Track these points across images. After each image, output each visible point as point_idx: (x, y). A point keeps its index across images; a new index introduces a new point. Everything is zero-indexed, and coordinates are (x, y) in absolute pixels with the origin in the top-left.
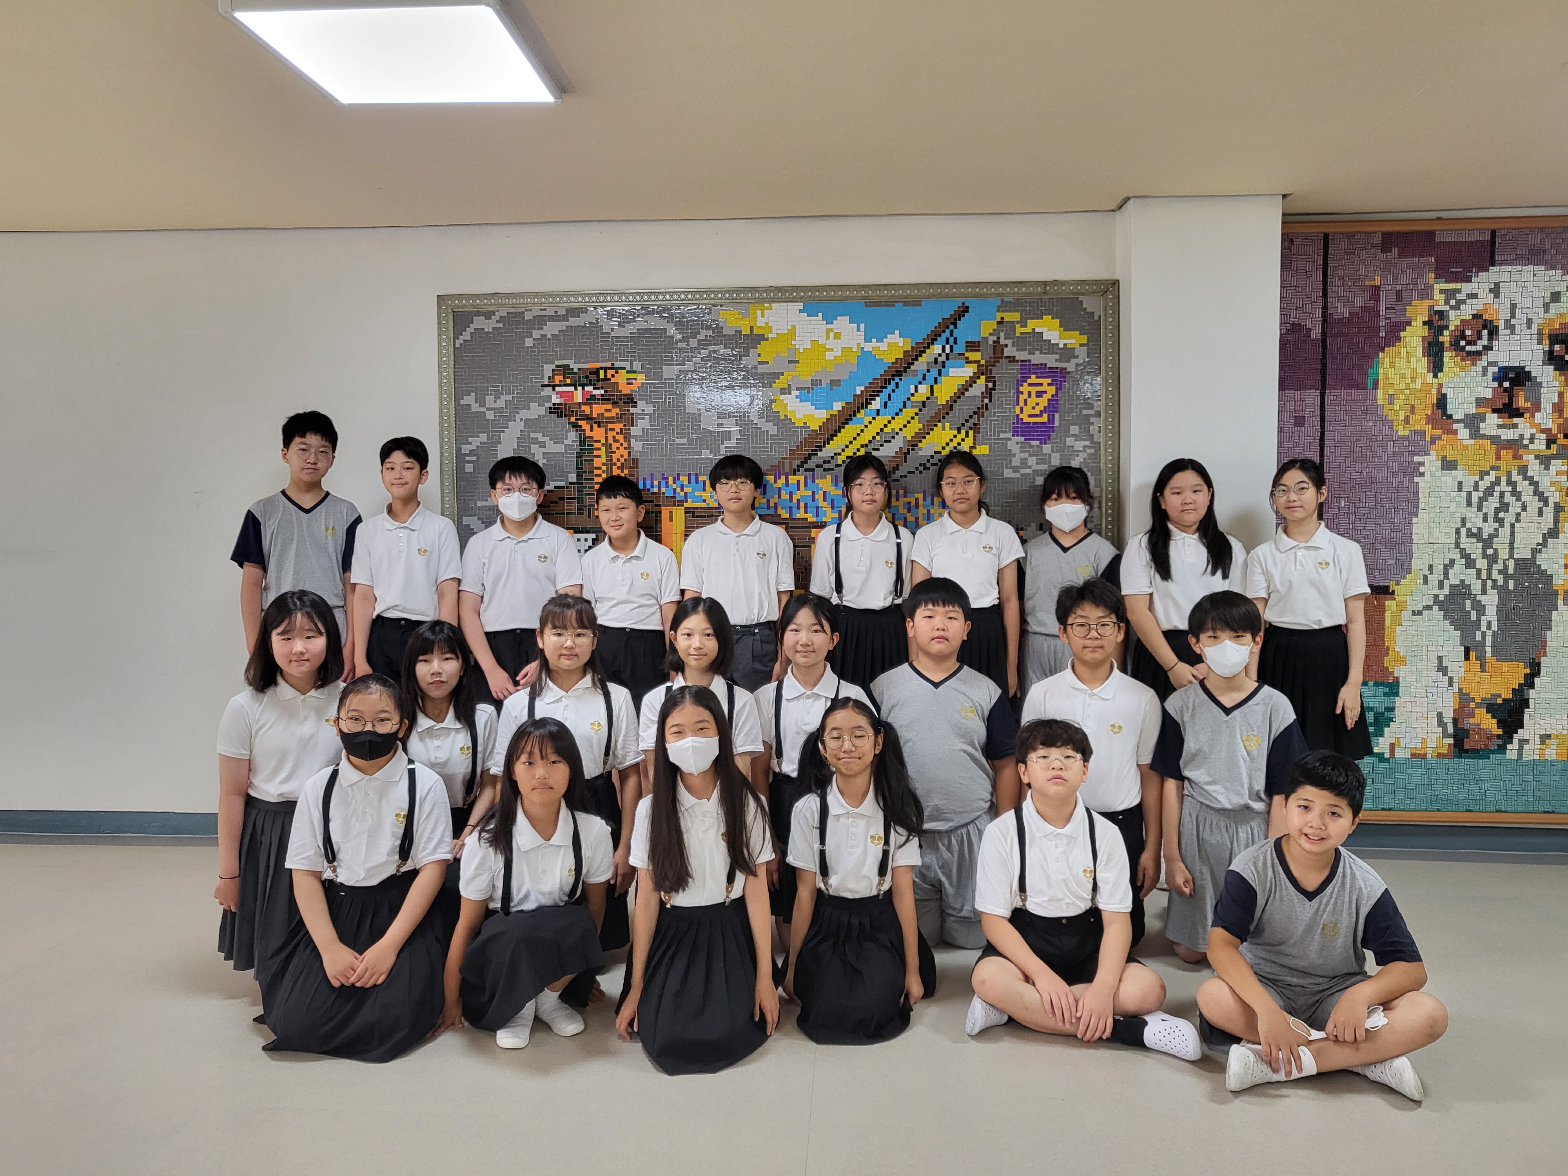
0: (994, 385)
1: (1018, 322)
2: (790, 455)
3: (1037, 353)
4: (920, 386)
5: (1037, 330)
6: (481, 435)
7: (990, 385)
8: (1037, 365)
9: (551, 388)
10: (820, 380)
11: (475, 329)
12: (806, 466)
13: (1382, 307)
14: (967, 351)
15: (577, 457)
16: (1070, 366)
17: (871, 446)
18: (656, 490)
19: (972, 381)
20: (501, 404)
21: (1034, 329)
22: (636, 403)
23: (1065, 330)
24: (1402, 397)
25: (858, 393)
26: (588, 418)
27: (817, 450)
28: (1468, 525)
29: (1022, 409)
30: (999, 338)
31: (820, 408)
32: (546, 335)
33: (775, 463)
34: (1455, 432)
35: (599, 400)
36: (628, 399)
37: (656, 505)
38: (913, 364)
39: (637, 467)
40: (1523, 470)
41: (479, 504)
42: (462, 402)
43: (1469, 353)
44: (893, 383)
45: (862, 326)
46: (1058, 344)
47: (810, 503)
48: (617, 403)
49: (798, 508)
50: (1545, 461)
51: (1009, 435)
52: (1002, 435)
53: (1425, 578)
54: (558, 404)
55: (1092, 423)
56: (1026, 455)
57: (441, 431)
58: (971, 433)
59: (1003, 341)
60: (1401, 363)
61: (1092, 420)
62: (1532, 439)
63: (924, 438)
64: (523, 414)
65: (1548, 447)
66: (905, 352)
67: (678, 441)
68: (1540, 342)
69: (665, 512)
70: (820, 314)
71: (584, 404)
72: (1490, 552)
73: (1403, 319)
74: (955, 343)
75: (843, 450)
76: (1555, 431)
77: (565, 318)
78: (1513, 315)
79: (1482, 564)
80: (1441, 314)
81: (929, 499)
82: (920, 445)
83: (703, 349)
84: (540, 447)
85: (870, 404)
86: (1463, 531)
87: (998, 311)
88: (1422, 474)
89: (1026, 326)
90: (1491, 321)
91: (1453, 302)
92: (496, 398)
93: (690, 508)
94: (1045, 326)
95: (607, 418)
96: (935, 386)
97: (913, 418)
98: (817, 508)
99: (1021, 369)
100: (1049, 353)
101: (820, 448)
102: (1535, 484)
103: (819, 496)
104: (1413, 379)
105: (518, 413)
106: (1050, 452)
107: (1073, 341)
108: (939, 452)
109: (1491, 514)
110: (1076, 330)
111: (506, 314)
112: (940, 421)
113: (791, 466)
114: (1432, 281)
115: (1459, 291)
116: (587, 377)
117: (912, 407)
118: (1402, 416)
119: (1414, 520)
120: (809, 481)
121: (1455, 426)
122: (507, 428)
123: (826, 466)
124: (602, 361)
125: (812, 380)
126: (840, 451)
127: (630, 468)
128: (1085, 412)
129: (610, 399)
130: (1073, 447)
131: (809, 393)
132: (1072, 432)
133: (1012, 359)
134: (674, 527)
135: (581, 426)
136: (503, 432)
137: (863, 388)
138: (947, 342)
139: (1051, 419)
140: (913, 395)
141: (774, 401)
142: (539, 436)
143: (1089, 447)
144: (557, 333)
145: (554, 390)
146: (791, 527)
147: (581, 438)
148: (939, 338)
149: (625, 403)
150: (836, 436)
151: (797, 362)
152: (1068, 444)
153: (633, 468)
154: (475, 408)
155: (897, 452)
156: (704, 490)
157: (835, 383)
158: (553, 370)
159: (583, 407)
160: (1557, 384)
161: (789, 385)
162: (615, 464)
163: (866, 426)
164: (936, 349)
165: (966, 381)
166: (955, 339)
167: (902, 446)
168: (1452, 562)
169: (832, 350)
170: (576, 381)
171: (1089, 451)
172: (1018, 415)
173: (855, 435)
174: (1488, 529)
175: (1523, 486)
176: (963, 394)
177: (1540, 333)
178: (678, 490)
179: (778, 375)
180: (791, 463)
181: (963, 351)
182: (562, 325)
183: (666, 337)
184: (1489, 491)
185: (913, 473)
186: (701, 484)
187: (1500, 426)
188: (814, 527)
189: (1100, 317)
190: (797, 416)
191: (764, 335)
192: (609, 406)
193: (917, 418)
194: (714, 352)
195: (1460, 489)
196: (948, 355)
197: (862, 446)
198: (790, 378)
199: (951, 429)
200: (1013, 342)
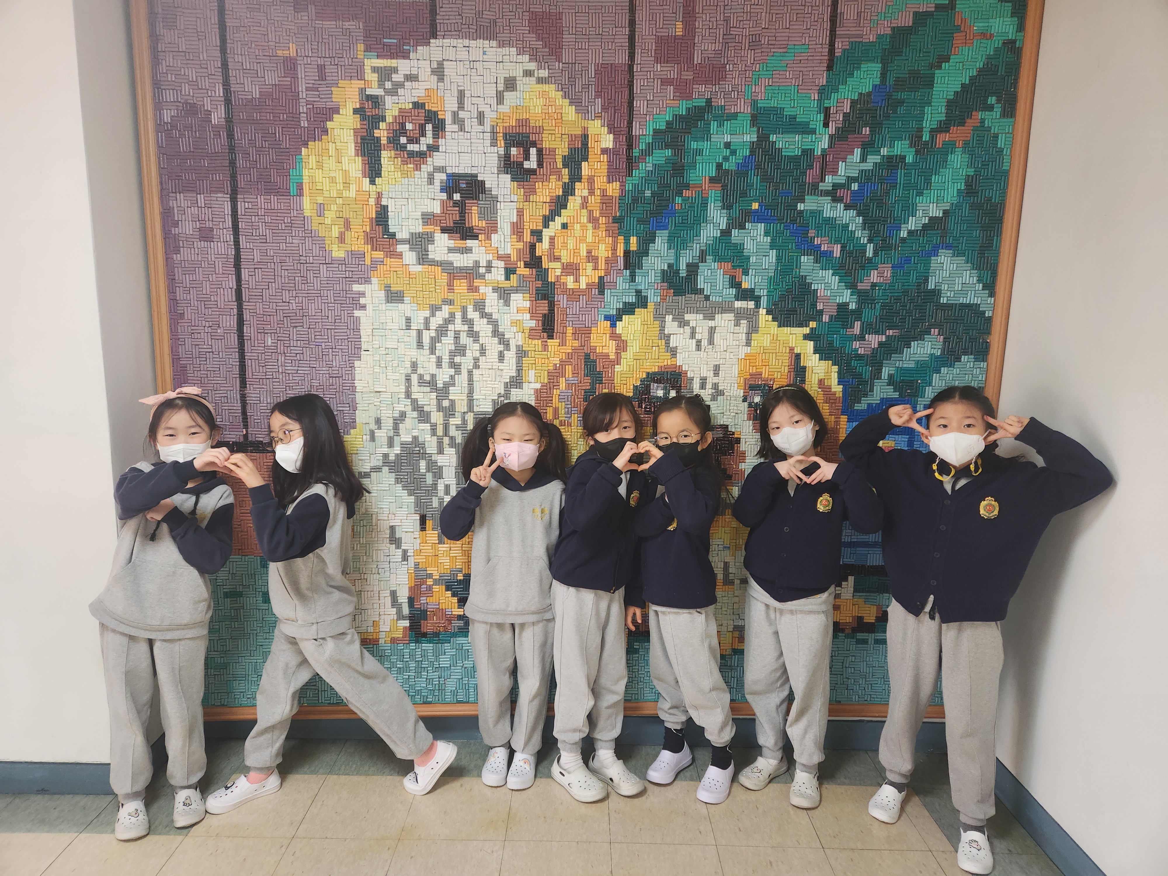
13: (302, 87)
24: (334, 208)
28: (420, 371)
34: (400, 255)
40: (480, 306)
43: (412, 154)
50: (504, 294)
53: (372, 433)
60: (330, 164)
62: (489, 267)
65: (507, 278)
68: (494, 144)
72: (446, 403)
73: (329, 105)
76: (514, 258)
78: (461, 105)
79: (437, 417)
80: (375, 101)
86: (414, 378)
88: (363, 307)
90: (436, 113)
91: (388, 85)
102: (495, 324)
104: (347, 184)
109: (446, 359)
114: (360, 55)
115: (395, 70)
118: (335, 232)
119: (357, 363)
121: (400, 248)
160: (515, 198)
168: (403, 415)
174: (444, 375)
175: (482, 326)
177: (493, 132)
184: (442, 331)
187: (451, 250)
195: (408, 327)
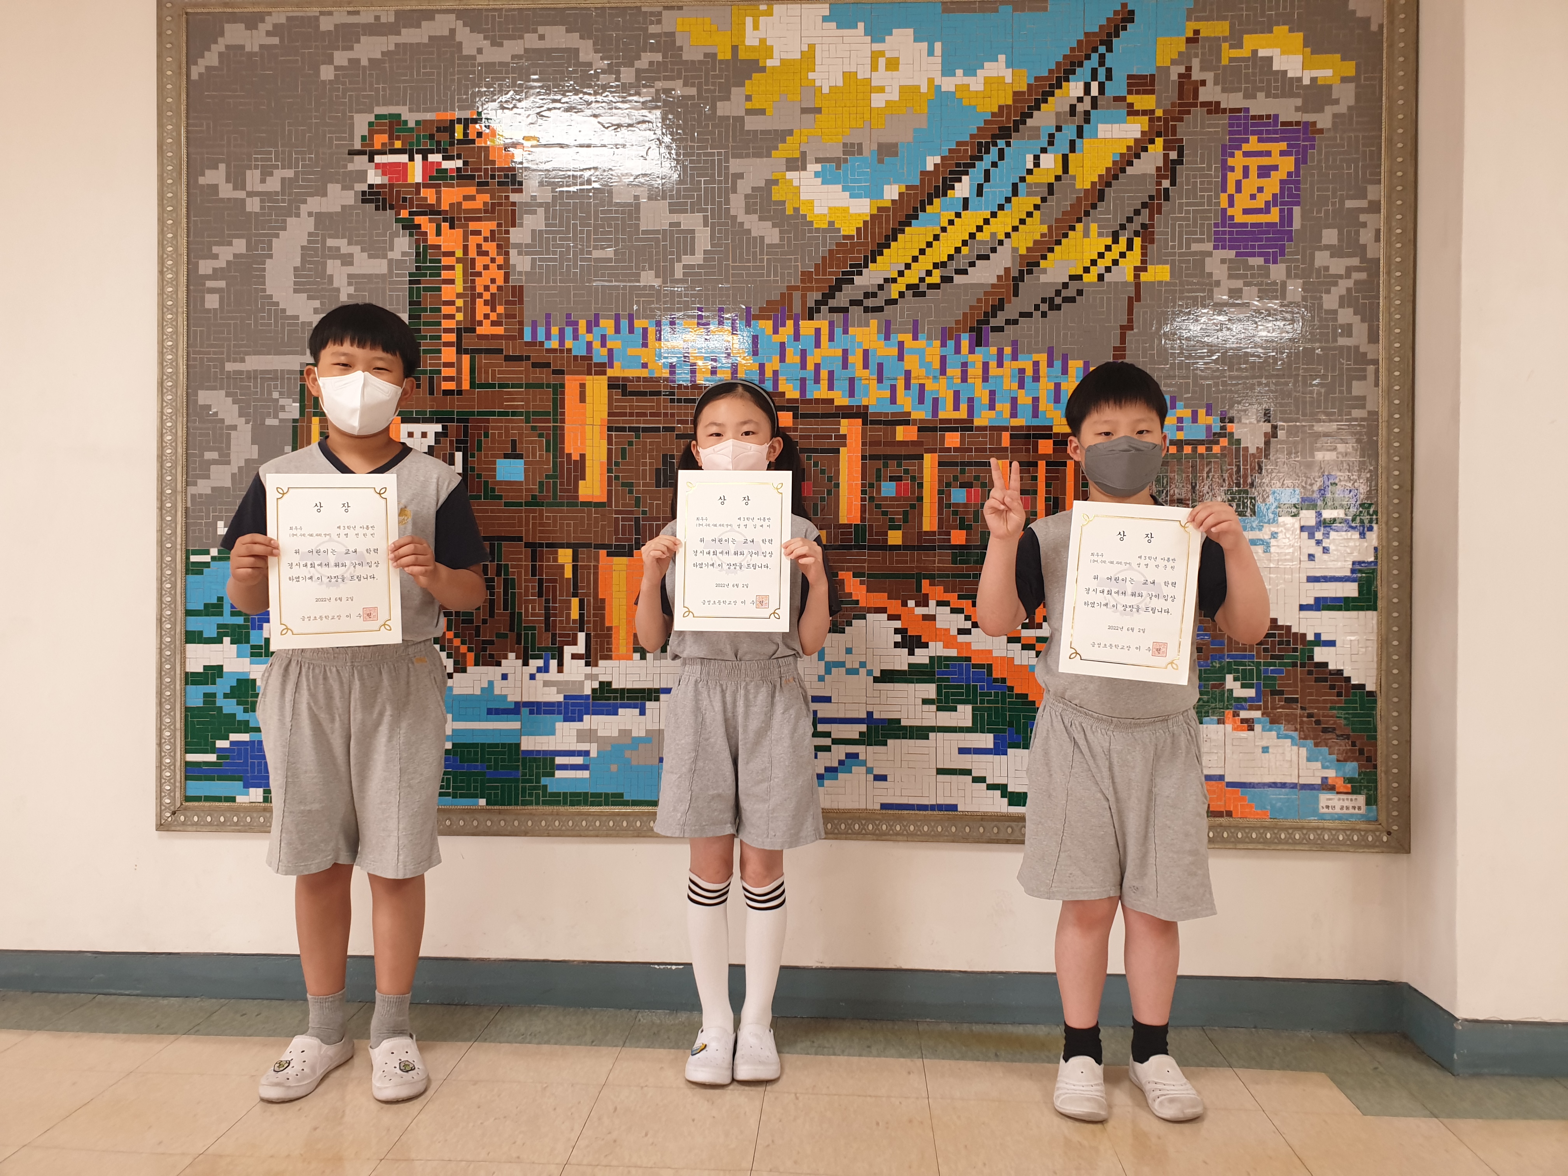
0: (1181, 154)
1: (1225, 39)
2: (803, 281)
3: (1261, 95)
4: (1042, 156)
5: (1262, 53)
6: (235, 241)
7: (1173, 155)
8: (1261, 117)
9: (366, 157)
10: (860, 145)
11: (228, 47)
12: (832, 303)
14: (1130, 92)
15: (411, 282)
16: (1323, 120)
17: (952, 265)
18: (554, 344)
19: (1139, 148)
20: (273, 184)
21: (1255, 52)
22: (521, 183)
23: (1313, 53)
25: (930, 167)
26: (432, 211)
27: (852, 273)
29: (1231, 198)
30: (1189, 69)
31: (859, 196)
32: (358, 61)
33: (775, 296)
35: (452, 178)
36: (506, 176)
37: (555, 372)
38: (1031, 116)
39: (521, 302)
41: (230, 367)
42: (202, 181)
44: (994, 151)
45: (938, 46)
46: (1300, 79)
47: (839, 372)
48: (486, 184)
49: (817, 380)
51: (1209, 246)
52: (1195, 247)
54: (378, 186)
55: (1364, 225)
56: (1238, 284)
57: (162, 233)
58: (1137, 242)
59: (1196, 75)
61: (1363, 218)
63: (1051, 250)
64: (314, 204)
66: (1015, 94)
67: (597, 254)
69: (571, 383)
70: (861, 25)
71: (426, 186)
74: (1109, 77)
75: (901, 274)
77: (393, 29)
81: (1058, 364)
82: (1042, 262)
83: (645, 86)
84: (343, 264)
85: (953, 188)
87: (1189, 19)
89: (1240, 46)
92: (266, 173)
93: (617, 378)
94: (1276, 46)
95: (467, 211)
96: (1071, 156)
97: (1030, 214)
98: (852, 381)
99: (1231, 125)
100: (1283, 95)
101: (858, 269)
103: (855, 359)
105: (305, 202)
106: (1284, 278)
107: (1329, 73)
108: (1079, 278)
110: (1336, 53)
111: (283, 20)
112: (1079, 220)
113: (804, 303)
116: (432, 137)
117: (1029, 194)
120: (838, 331)
122: (284, 229)
123: (870, 303)
124: (461, 108)
125: (845, 145)
126: (895, 275)
127: (507, 302)
128: (1349, 204)
129: (472, 177)
130: (1327, 268)
131: (838, 167)
132: (1325, 241)
133: (1214, 108)
134: (589, 413)
135: (419, 226)
136: (277, 236)
137: (938, 160)
138: (1094, 77)
139: (1286, 218)
140: (1030, 172)
141: (776, 182)
142: (342, 244)
143: (1358, 269)
144: (379, 56)
145: (371, 160)
146: (804, 416)
147: (418, 247)
148: (1078, 70)
149: (500, 184)
150: (889, 247)
151: (818, 110)
152: (1318, 263)
153: (514, 303)
154: (226, 191)
155: (999, 277)
156: (645, 345)
157: (887, 150)
158: (371, 124)
159: (424, 192)
161: (804, 154)
162: (480, 295)
163: (944, 230)
164: (1074, 88)
165: (1129, 148)
166: (1109, 71)
167: (1009, 265)
169: (881, 89)
170: (411, 144)
171: (1356, 276)
172: (1224, 211)
173: (924, 246)
176: (1123, 170)
178: (597, 344)
179: (783, 135)
180: (804, 298)
181: (1124, 93)
182: (388, 43)
183: (578, 64)
185: (1029, 315)
186: (638, 331)
188: (845, 416)
189: (1381, 26)
190: (817, 211)
191: (758, 61)
192: (472, 190)
193: (1037, 214)
194: (667, 91)
196: (1094, 100)
197: (936, 266)
198: (805, 139)
199: (1100, 235)
200: (1216, 78)
